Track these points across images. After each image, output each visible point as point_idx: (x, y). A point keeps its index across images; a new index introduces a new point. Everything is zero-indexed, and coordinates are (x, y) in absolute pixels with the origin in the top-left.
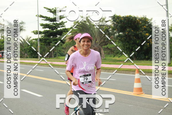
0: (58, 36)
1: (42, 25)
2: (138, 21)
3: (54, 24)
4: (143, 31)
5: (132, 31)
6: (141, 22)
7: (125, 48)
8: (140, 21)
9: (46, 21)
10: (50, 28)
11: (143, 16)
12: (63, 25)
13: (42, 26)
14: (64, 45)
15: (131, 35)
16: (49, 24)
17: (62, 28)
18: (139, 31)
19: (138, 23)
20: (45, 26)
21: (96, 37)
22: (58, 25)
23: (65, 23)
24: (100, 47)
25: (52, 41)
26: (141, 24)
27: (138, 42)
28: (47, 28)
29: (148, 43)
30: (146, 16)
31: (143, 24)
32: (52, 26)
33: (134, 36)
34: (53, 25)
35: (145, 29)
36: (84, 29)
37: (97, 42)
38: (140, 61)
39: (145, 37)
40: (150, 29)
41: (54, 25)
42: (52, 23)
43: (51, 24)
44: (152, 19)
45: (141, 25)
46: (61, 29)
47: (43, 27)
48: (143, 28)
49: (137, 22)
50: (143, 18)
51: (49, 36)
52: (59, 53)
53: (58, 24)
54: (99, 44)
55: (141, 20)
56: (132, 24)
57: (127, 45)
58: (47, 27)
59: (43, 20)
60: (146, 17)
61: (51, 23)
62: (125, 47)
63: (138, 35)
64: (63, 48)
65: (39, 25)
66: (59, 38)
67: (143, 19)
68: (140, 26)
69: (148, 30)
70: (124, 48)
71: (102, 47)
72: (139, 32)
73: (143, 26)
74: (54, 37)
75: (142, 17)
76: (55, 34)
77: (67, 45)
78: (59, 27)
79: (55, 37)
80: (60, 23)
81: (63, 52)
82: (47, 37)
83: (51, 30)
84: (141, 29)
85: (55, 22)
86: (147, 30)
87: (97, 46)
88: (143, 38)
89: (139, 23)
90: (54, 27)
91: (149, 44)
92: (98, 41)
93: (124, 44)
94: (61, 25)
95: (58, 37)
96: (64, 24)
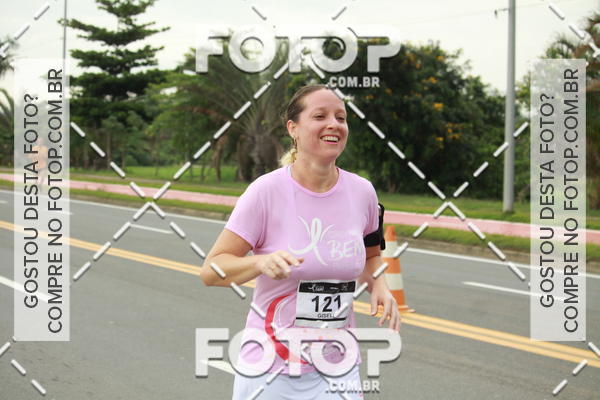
0: (133, 96)
1: (77, 54)
2: (409, 61)
3: (119, 53)
4: (424, 94)
5: (389, 91)
6: (419, 62)
7: (359, 147)
8: (416, 59)
9: (90, 42)
10: (103, 68)
11: (430, 44)
12: (151, 59)
13: (78, 58)
14: (151, 127)
15: (383, 105)
16: (101, 54)
17: (144, 70)
18: (412, 92)
19: (410, 67)
20: (89, 59)
21: (263, 107)
22: (131, 59)
23: (155, 50)
24: (274, 141)
25: (109, 112)
26: (420, 69)
27: (405, 130)
28: (96, 65)
29: (439, 136)
30: (438, 42)
31: (427, 70)
32: (112, 58)
33: (392, 109)
34: (114, 56)
35: (433, 89)
36: (221, 75)
37: (263, 123)
38: (409, 197)
39: (429, 113)
40: (449, 90)
41: (120, 58)
42: (112, 48)
43: (109, 54)
44: (459, 52)
45: (420, 73)
46: (141, 74)
47: (80, 61)
48: (424, 85)
49: (406, 62)
50: (428, 49)
51: (100, 93)
52: (131, 154)
53: (131, 53)
54: (270, 131)
55: (420, 54)
56: (390, 70)
57: (366, 139)
58: (96, 62)
59: (80, 36)
60: (438, 48)
61: (107, 51)
62: (361, 144)
63: (407, 106)
64: (145, 139)
65: (68, 54)
66: (134, 102)
67: (428, 53)
68: (415, 75)
69: (443, 90)
70: (356, 150)
71: (279, 140)
72: (412, 99)
73: (428, 77)
74: (116, 99)
75: (425, 44)
76: (119, 89)
77: (160, 127)
78: (137, 65)
79: (119, 100)
80: (140, 51)
81: (146, 151)
82: (93, 96)
83: (107, 73)
84: (418, 85)
85: (122, 48)
86: (441, 93)
87: (265, 138)
88: (422, 116)
89: (415, 67)
90: (119, 63)
91: (441, 139)
92: (267, 121)
93: (357, 134)
94: (144, 57)
95: (129, 99)
96: (152, 56)
